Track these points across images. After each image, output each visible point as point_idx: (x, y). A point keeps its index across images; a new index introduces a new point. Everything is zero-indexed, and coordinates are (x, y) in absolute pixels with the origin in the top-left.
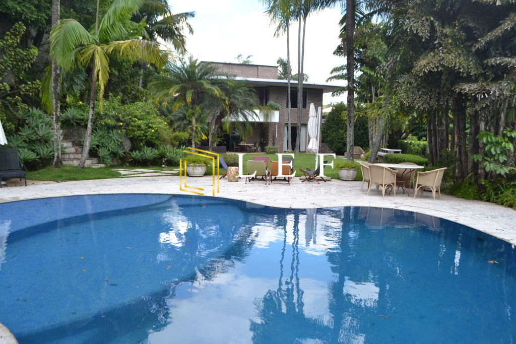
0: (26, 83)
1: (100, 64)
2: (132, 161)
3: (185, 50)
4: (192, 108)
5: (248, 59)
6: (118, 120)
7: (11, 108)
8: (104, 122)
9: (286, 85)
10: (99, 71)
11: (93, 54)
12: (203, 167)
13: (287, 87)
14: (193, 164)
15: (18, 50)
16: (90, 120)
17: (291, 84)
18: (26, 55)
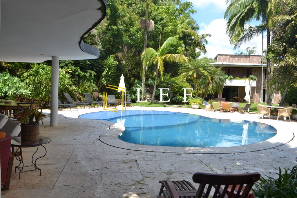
0: (135, 70)
1: (160, 64)
2: (173, 102)
3: (206, 51)
4: (196, 80)
5: (253, 49)
6: (169, 84)
7: (128, 79)
8: (163, 85)
9: (261, 67)
10: (159, 66)
11: (157, 60)
12: (198, 105)
13: (261, 68)
14: (194, 103)
15: (132, 58)
16: (155, 84)
17: (264, 66)
18: (135, 60)
